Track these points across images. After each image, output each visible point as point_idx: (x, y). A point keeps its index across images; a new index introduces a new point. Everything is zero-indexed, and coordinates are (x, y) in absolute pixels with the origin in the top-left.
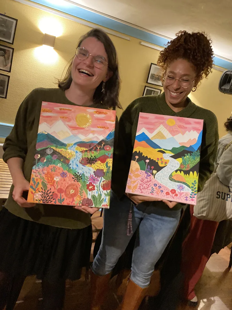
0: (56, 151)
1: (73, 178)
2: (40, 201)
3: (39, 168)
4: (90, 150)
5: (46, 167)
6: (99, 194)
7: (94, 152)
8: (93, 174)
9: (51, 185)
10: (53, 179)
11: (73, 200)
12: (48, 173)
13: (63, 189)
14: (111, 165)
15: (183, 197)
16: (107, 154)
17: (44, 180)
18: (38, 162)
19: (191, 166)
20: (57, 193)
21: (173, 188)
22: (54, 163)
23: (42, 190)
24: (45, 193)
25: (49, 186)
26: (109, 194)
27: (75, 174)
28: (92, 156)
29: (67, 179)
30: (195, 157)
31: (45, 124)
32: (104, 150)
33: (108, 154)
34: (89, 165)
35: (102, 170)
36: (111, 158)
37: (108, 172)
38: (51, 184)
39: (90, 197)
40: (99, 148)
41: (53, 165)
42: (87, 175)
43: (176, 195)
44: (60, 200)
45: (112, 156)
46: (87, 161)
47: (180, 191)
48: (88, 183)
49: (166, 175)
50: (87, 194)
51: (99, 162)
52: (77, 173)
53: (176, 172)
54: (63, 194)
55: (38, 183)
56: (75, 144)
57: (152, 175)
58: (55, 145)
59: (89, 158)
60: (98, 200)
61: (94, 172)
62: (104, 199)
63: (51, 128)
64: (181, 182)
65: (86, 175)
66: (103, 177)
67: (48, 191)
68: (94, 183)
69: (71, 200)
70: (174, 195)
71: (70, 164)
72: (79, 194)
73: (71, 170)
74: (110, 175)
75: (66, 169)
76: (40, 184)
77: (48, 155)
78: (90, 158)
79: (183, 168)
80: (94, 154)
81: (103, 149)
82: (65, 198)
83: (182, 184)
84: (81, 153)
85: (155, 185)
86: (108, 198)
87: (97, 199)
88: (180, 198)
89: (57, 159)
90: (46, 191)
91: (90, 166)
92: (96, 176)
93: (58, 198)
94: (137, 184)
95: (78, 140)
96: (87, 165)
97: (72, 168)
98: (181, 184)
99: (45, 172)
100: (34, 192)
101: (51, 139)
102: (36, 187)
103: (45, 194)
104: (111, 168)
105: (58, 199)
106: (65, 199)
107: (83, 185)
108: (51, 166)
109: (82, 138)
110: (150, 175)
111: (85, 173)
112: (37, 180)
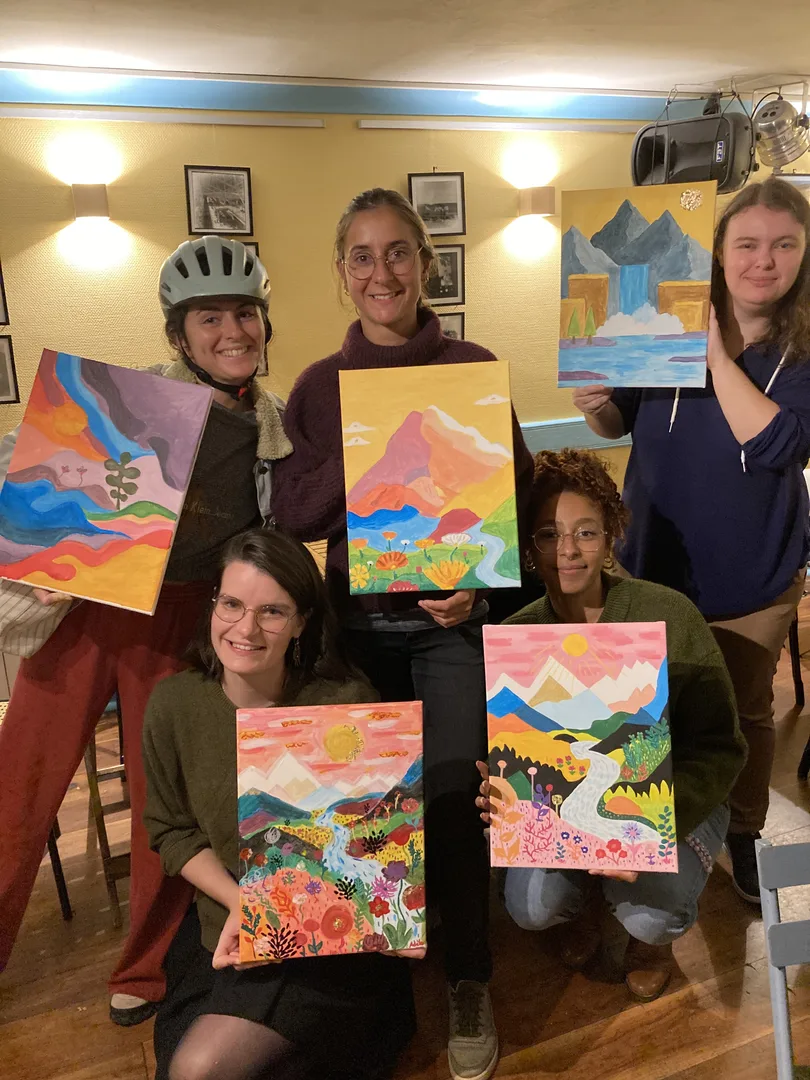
0: (288, 834)
1: (336, 893)
2: (269, 955)
3: (254, 882)
4: (369, 818)
5: (270, 876)
6: (399, 920)
7: (379, 821)
8: (382, 875)
9: (288, 916)
10: (290, 901)
11: (343, 943)
12: (277, 889)
13: (317, 920)
14: (420, 847)
15: (643, 857)
16: (409, 822)
17: (270, 907)
18: (249, 870)
19: (651, 767)
20: (304, 931)
21: (611, 835)
22: (288, 864)
23: (269, 931)
24: (276, 935)
25: (283, 920)
26: (423, 916)
27: (339, 883)
28: (374, 833)
29: (322, 896)
30: (657, 741)
31: (252, 770)
32: (403, 811)
33: (413, 821)
34: (370, 855)
35: (403, 862)
36: (419, 829)
37: (415, 866)
38: (289, 912)
39: (379, 931)
40: (388, 809)
41: (285, 869)
42: (368, 880)
43: (624, 854)
44: (314, 948)
45: (421, 824)
46: (364, 845)
47: (633, 842)
48: (372, 900)
49: (588, 803)
50: (372, 923)
51: (393, 844)
52: (343, 880)
53: (613, 792)
54: (318, 933)
55: (258, 915)
56: (330, 809)
57: (552, 810)
58: (283, 819)
59: (368, 837)
60: (399, 934)
61: (383, 871)
62: (413, 929)
63: (267, 778)
64: (630, 818)
65: (365, 880)
66: (405, 878)
67: (283, 930)
68: (386, 897)
69: (338, 942)
70: (617, 855)
71: (325, 860)
72: (354, 927)
73: (329, 874)
74: (421, 871)
75: (318, 873)
76: (264, 916)
77: (271, 845)
78: (371, 837)
79: (630, 777)
80: (380, 826)
81: (400, 809)
82: (324, 939)
83: (635, 822)
84: (346, 829)
85: (565, 835)
86: (421, 927)
87: (396, 932)
88: (635, 860)
89: (293, 852)
90: (279, 931)
91: (372, 858)
92: (388, 880)
93: (309, 943)
94: (518, 841)
95: (336, 798)
96: (366, 857)
97: (330, 870)
98: (630, 821)
99: (270, 887)
100: (251, 937)
101: (273, 807)
102: (255, 926)
103: (277, 939)
104: (422, 855)
105: (309, 945)
106: (325, 944)
107: (360, 905)
108: (281, 871)
109: (345, 790)
110: (546, 812)
111: (363, 878)
112: (254, 909)
